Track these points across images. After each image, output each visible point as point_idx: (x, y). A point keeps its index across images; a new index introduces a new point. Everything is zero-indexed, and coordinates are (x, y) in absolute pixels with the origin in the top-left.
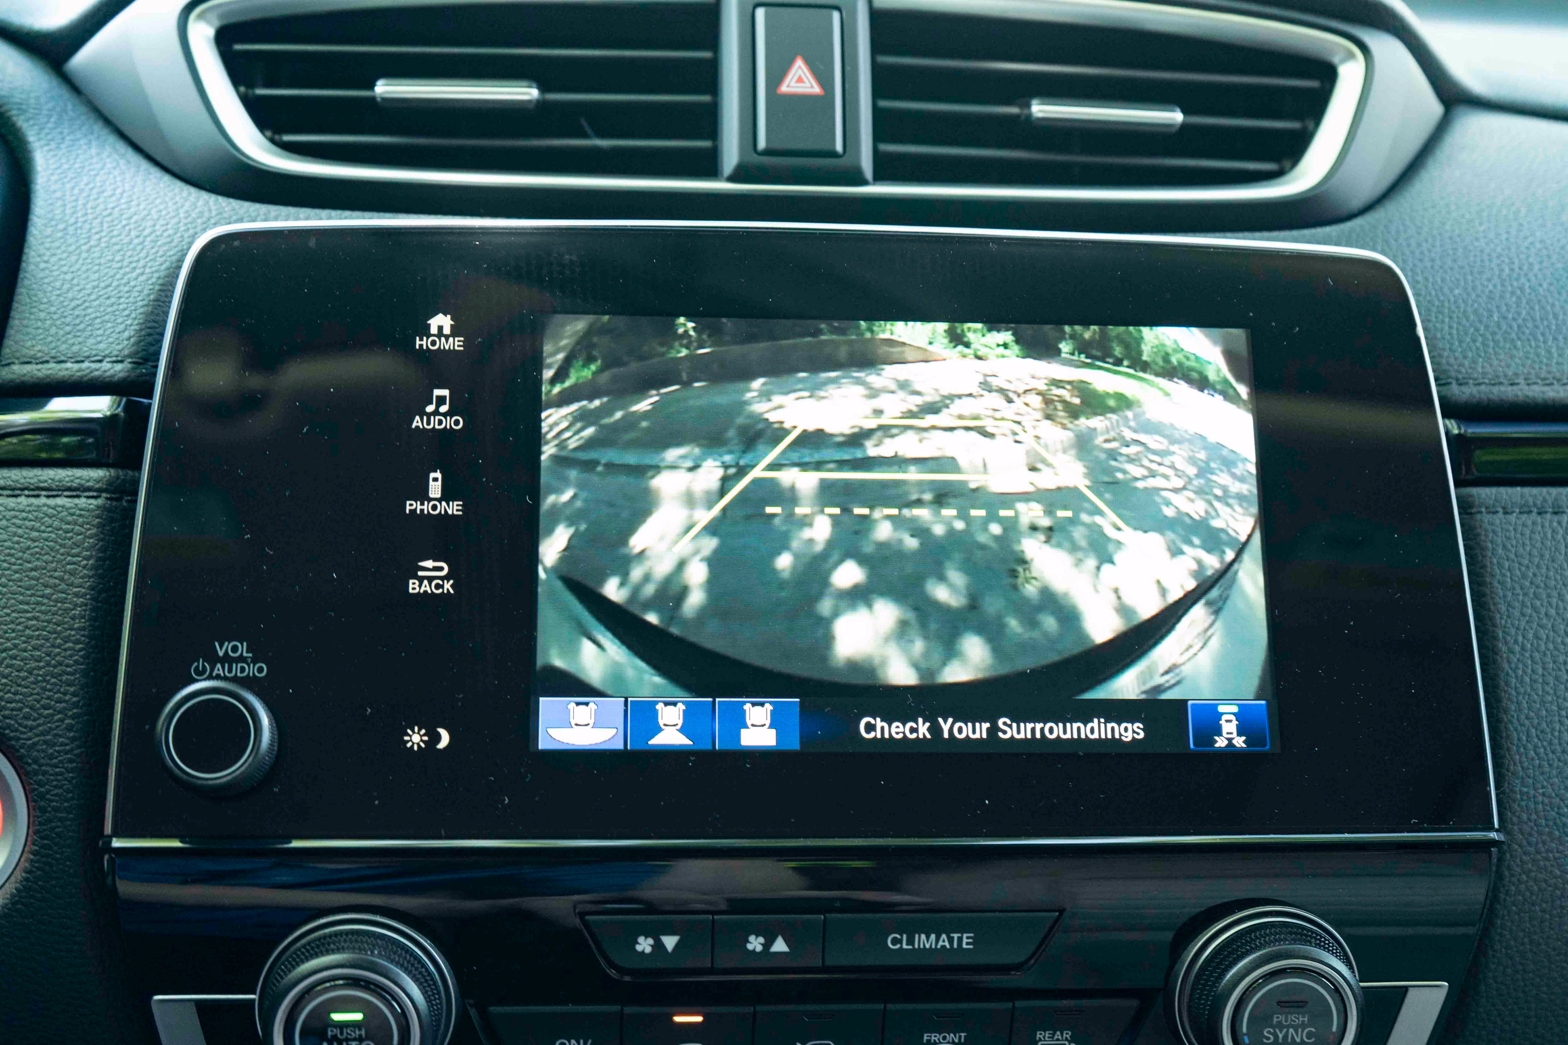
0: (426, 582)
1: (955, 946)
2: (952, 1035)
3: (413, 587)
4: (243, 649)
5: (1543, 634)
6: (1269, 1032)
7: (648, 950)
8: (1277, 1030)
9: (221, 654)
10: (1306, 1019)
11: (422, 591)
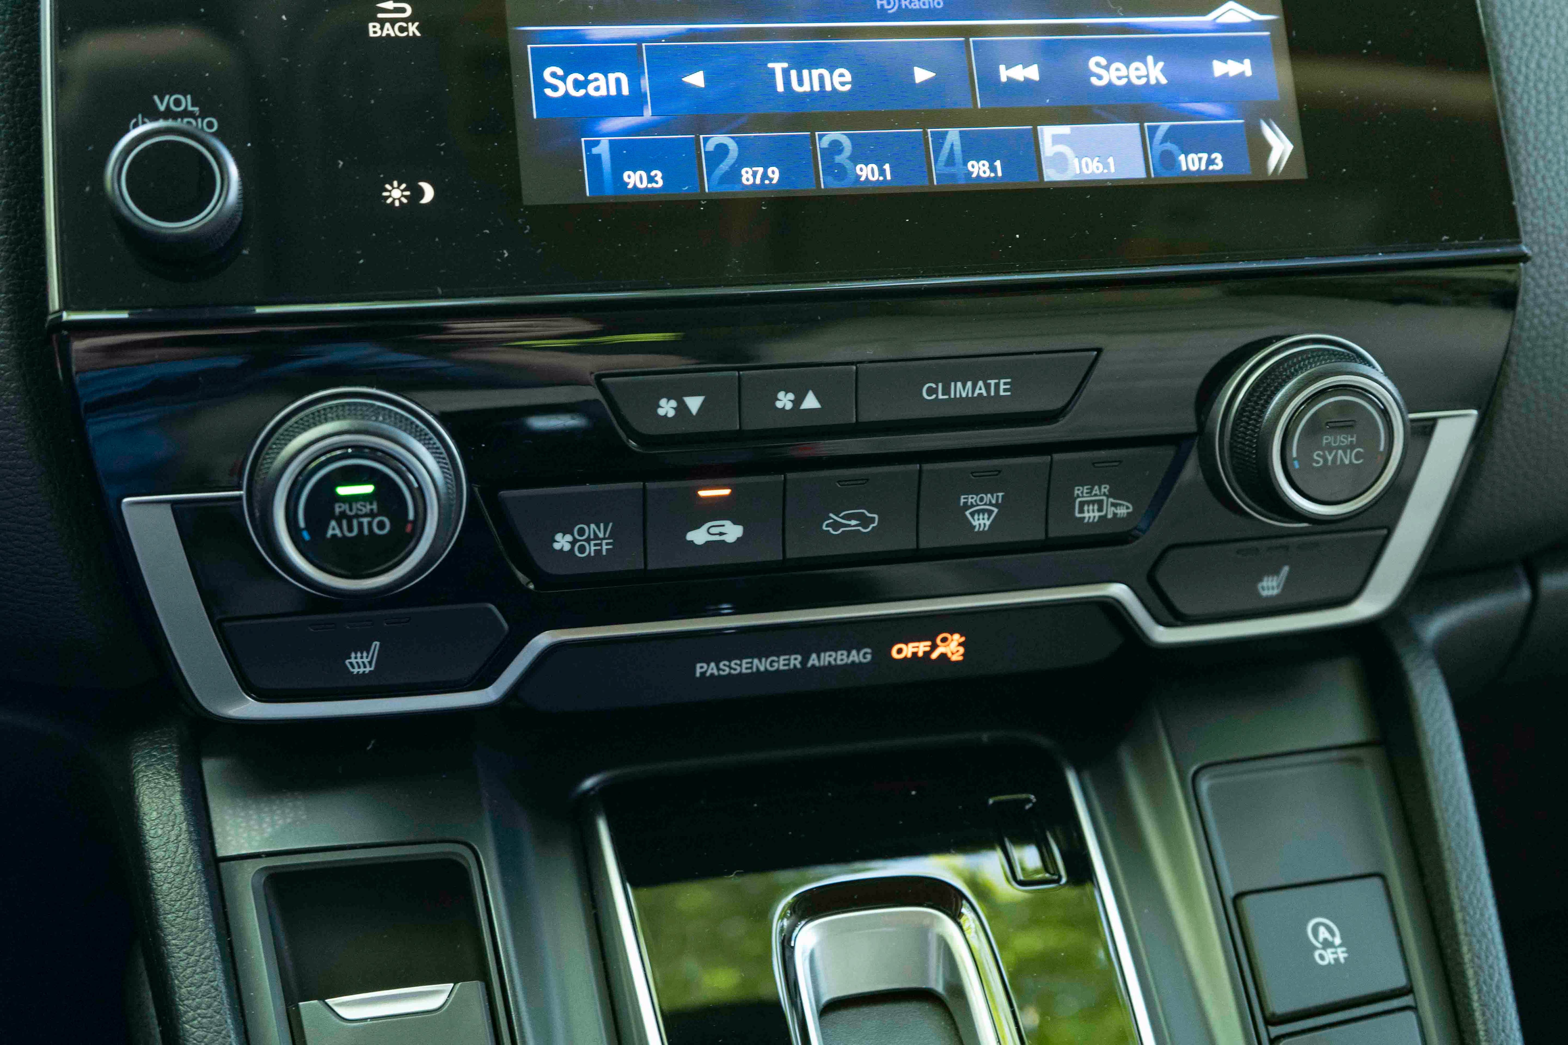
0: (388, 25)
1: (992, 394)
2: (989, 495)
3: (374, 30)
4: (187, 102)
5: (1544, 63)
6: (1318, 455)
7: (671, 413)
8: (1327, 453)
9: (162, 108)
10: (1354, 439)
11: (384, 35)
